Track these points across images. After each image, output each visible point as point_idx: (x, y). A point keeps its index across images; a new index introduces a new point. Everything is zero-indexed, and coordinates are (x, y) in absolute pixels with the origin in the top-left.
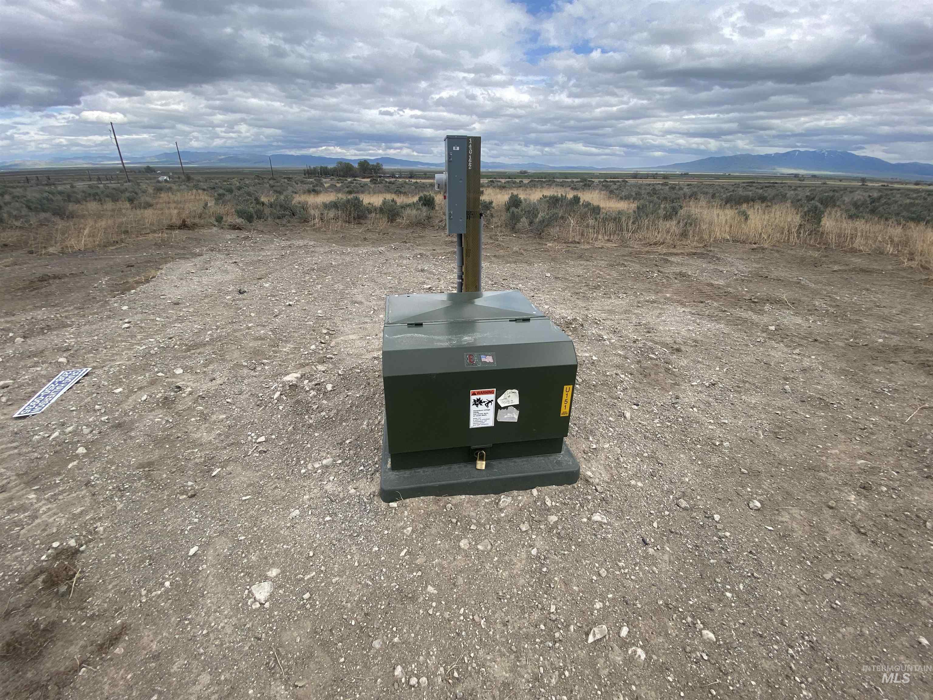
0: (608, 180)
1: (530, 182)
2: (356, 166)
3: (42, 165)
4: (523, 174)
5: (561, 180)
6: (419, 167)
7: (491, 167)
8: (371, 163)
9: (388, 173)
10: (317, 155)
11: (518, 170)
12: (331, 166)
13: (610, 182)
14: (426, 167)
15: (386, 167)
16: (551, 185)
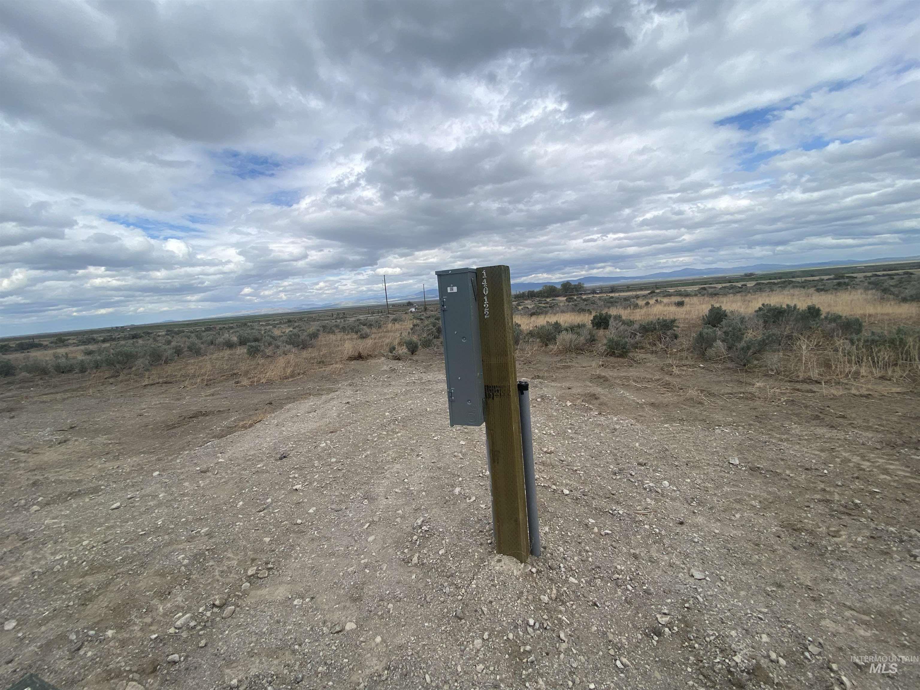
0: (878, 273)
1: (756, 285)
2: (559, 287)
3: (350, 305)
4: (749, 277)
5: (803, 279)
6: (623, 282)
7: (706, 274)
8: (573, 284)
9: (589, 290)
10: (526, 282)
11: (742, 273)
12: (537, 290)
13: (884, 275)
14: (629, 280)
15: (587, 285)
16: (785, 287)
